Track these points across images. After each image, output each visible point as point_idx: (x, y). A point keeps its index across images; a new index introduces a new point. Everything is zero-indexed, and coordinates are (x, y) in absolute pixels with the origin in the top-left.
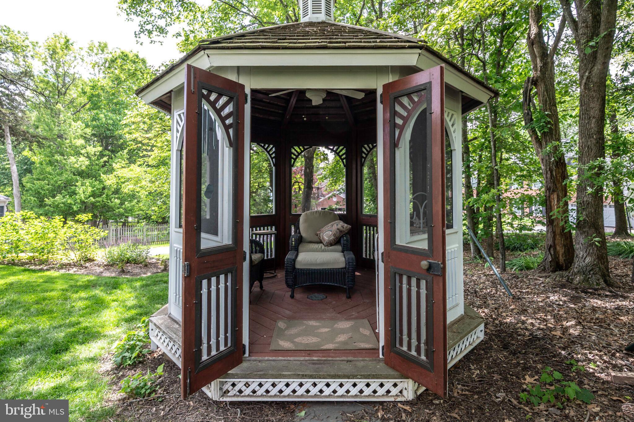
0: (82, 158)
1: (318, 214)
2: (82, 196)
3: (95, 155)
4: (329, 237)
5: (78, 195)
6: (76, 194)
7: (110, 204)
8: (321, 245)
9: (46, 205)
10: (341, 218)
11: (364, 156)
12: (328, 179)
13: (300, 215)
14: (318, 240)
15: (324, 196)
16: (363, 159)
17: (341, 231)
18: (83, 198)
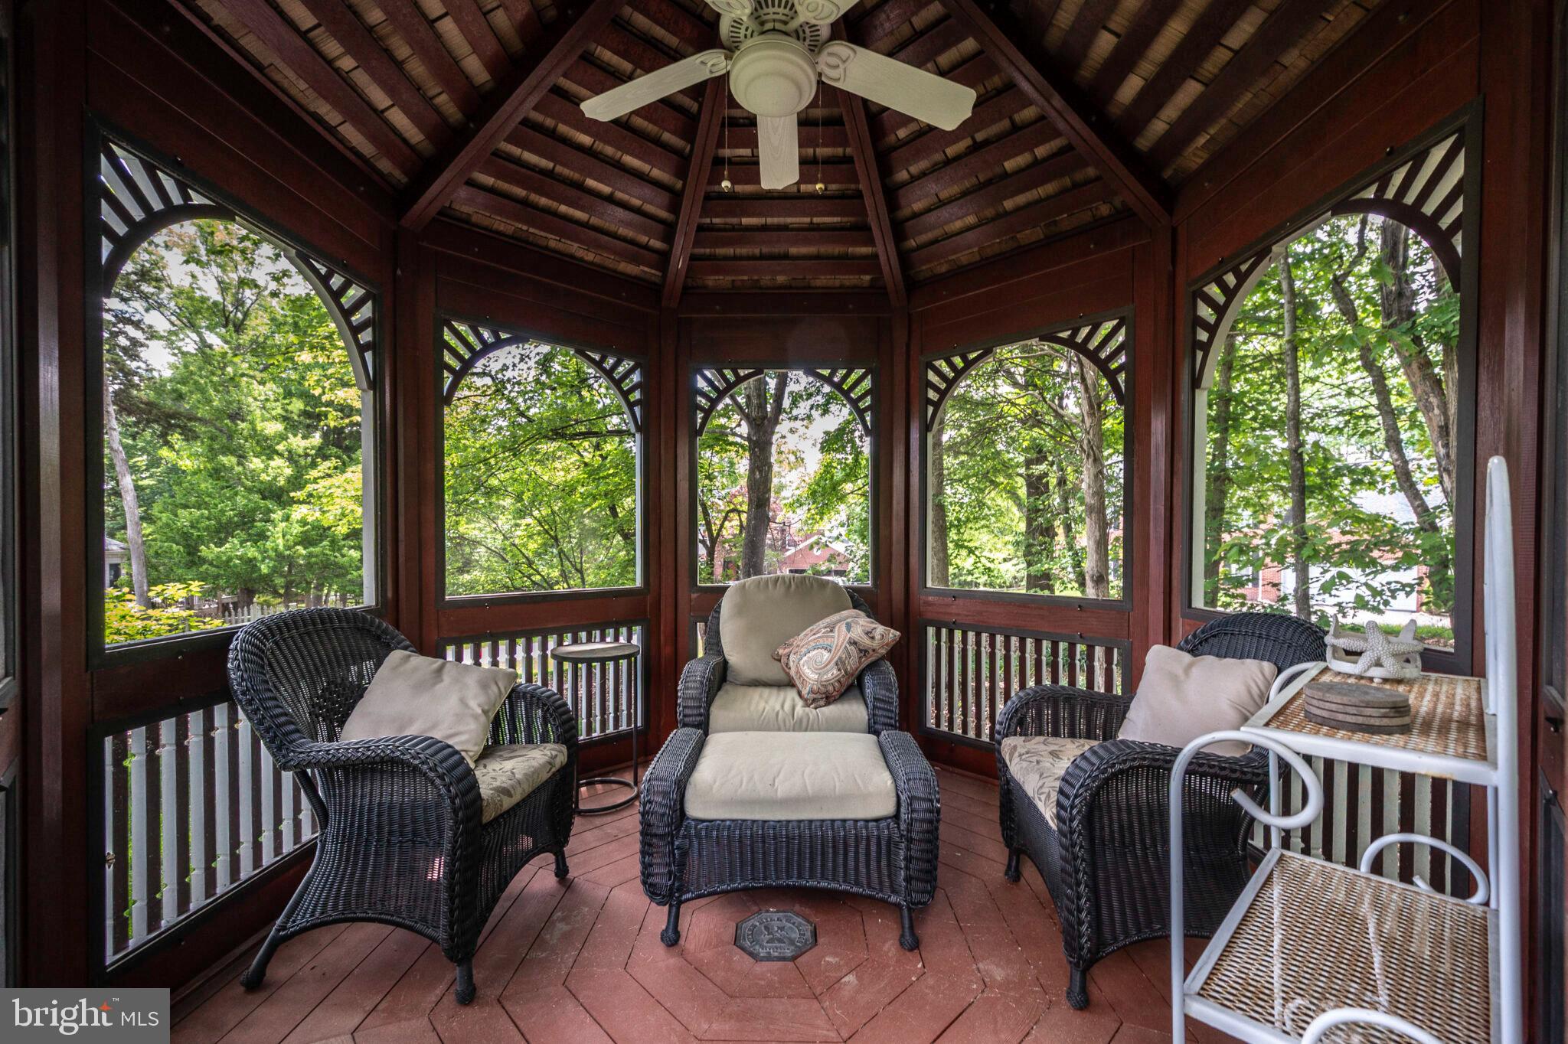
0: (278, 462)
1: (780, 589)
2: (281, 542)
3: (307, 455)
4: (821, 669)
5: (271, 539)
6: (266, 538)
7: (340, 560)
8: (791, 694)
9: (203, 561)
10: (859, 599)
11: (932, 395)
12: (805, 508)
13: (723, 590)
14: (781, 676)
15: (795, 544)
16: (931, 409)
17: (864, 652)
18: (281, 547)
